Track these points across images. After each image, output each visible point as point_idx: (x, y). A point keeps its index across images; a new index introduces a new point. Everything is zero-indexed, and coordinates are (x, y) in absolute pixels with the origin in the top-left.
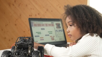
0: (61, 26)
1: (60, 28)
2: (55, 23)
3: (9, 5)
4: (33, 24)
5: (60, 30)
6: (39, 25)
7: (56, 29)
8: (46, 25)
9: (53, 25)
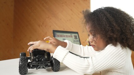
0: (78, 37)
1: (77, 39)
2: (73, 35)
3: (39, 26)
4: (57, 35)
5: (77, 41)
6: (61, 36)
7: (74, 40)
8: (67, 36)
9: (72, 37)
